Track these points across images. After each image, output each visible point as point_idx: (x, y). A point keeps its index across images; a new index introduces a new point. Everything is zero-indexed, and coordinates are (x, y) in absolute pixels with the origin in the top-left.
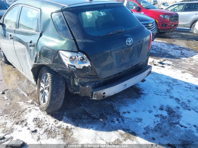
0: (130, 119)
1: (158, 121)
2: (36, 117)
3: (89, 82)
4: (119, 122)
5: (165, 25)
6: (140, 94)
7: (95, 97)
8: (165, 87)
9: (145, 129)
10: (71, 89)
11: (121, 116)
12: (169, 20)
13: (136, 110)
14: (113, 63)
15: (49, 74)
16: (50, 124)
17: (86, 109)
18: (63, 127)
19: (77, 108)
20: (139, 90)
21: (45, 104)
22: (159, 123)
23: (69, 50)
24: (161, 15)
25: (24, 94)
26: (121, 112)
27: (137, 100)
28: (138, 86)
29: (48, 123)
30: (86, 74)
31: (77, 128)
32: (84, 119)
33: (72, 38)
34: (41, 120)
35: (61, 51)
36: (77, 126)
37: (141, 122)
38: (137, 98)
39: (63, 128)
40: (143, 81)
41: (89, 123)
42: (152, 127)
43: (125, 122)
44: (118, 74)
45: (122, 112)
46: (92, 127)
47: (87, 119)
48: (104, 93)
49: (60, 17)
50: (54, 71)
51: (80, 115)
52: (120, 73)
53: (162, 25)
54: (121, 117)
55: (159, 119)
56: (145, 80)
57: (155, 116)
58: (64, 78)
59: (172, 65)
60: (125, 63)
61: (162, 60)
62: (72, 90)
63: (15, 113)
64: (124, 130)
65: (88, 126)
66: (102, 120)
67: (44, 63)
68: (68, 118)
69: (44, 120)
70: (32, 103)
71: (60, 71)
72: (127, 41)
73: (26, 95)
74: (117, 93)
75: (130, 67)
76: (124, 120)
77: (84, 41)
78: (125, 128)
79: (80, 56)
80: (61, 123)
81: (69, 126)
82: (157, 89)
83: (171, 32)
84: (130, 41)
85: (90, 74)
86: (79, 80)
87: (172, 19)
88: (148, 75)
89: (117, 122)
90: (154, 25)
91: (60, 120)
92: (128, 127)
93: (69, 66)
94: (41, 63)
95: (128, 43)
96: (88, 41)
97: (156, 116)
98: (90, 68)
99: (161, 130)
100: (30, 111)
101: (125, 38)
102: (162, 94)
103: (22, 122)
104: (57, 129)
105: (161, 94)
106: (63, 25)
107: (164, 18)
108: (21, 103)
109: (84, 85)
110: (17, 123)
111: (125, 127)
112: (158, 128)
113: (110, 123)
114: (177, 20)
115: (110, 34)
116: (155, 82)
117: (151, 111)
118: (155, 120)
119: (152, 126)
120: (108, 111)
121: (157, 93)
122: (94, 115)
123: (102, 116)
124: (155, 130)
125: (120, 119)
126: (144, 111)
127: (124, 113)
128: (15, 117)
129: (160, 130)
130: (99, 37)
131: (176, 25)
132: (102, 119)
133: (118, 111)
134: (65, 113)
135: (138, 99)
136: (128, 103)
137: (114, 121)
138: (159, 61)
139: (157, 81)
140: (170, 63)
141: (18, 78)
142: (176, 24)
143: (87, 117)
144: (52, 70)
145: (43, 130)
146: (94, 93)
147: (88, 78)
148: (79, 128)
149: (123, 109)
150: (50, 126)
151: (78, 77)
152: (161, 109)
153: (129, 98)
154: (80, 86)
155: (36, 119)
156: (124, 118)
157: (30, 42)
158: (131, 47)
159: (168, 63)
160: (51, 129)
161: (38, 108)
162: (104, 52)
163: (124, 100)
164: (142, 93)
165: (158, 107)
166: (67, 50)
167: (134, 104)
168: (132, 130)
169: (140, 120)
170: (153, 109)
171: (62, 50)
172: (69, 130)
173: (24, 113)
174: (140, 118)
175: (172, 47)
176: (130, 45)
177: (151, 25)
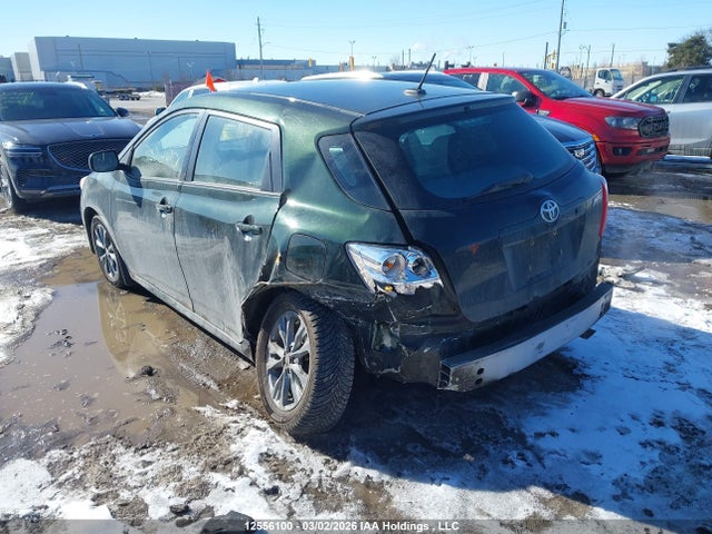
0: (562, 453)
1: (652, 461)
2: (264, 450)
3: (432, 335)
4: (529, 464)
5: (624, 149)
6: (577, 377)
7: (454, 382)
8: (658, 357)
9: (615, 483)
10: (370, 360)
11: (529, 444)
12: (637, 133)
13: (577, 428)
14: (504, 275)
15: (310, 313)
16: (312, 471)
17: (414, 425)
18: (357, 478)
19: (387, 421)
20: (575, 366)
21: (288, 407)
22: (657, 465)
23: (382, 241)
24: (607, 119)
25: (208, 384)
26: (527, 434)
27: (571, 396)
28: (567, 354)
29: (308, 468)
30: (423, 312)
31: (400, 480)
32: (416, 456)
33: (388, 208)
34: (281, 458)
35: (354, 247)
36: (399, 475)
37: (600, 464)
38: (572, 389)
39: (357, 482)
40: (589, 333)
41: (435, 467)
42: (636, 479)
43: (547, 462)
44: (517, 310)
45: (532, 434)
46: (448, 479)
47: (424, 454)
48: (481, 371)
49: (347, 148)
50: (321, 305)
51: (399, 444)
52: (525, 307)
53: (614, 148)
54: (531, 448)
55: (655, 454)
56: (594, 331)
57: (641, 444)
58: (350, 327)
59: (667, 284)
60: (538, 276)
61: (629, 268)
62: (374, 364)
63: (197, 439)
64: (546, 486)
65: (432, 475)
66: (473, 459)
67: (295, 280)
68: (365, 452)
69: (290, 458)
70: (240, 410)
71: (339, 305)
72: (542, 209)
73: (214, 387)
74: (516, 370)
75: (552, 288)
76: (543, 459)
77: (424, 213)
78: (549, 481)
79: (411, 257)
80: (344, 467)
81: (374, 474)
82: (629, 363)
83: (645, 171)
84: (550, 209)
85: (434, 312)
86: (398, 329)
87: (647, 129)
88: (601, 315)
89: (520, 464)
90: (592, 153)
91: (342, 458)
92: (561, 479)
93: (376, 288)
94: (285, 283)
95: (547, 214)
96: (435, 213)
97: (644, 445)
98: (437, 293)
99: (667, 487)
100: (240, 432)
101: (537, 202)
102: (651, 377)
103: (228, 464)
104: (339, 485)
105: (647, 377)
106: (356, 171)
107: (619, 128)
108: (208, 411)
109: (414, 344)
110: (214, 469)
111: (552, 478)
112: (657, 482)
113: (501, 467)
114: (665, 131)
115: (494, 190)
116: (622, 340)
117: (623, 432)
118: (642, 456)
119: (639, 476)
120: (485, 431)
121: (636, 375)
122: (445, 445)
123: (468, 447)
124: (649, 487)
125: (529, 455)
126: (602, 429)
127: (540, 435)
128: (199, 451)
129: (663, 487)
130: (464, 200)
131: (664, 149)
132: (471, 454)
133: (519, 429)
134: (353, 438)
135: (576, 395)
136: (546, 405)
137: (512, 462)
138: (620, 270)
139: (628, 337)
140: (662, 276)
141: (173, 334)
142: (662, 144)
143: (424, 450)
144: (316, 301)
145: (298, 488)
146: (452, 369)
147: (426, 324)
148: (406, 482)
149: (532, 425)
150: (314, 477)
151: (401, 320)
152: (659, 423)
153: (547, 392)
154: (404, 348)
155: (265, 458)
156: (542, 451)
157: (242, 220)
158: (555, 229)
159: (654, 278)
160: (319, 487)
161: (263, 424)
162: (457, 251)
163: (530, 397)
164: (586, 376)
165: (646, 417)
166: (373, 241)
167: (565, 407)
168: (574, 487)
169: (595, 457)
170: (628, 423)
171: (360, 242)
172: (375, 489)
173: (222, 439)
174: (593, 451)
175: (657, 224)
176: (553, 220)
177: (582, 152)
